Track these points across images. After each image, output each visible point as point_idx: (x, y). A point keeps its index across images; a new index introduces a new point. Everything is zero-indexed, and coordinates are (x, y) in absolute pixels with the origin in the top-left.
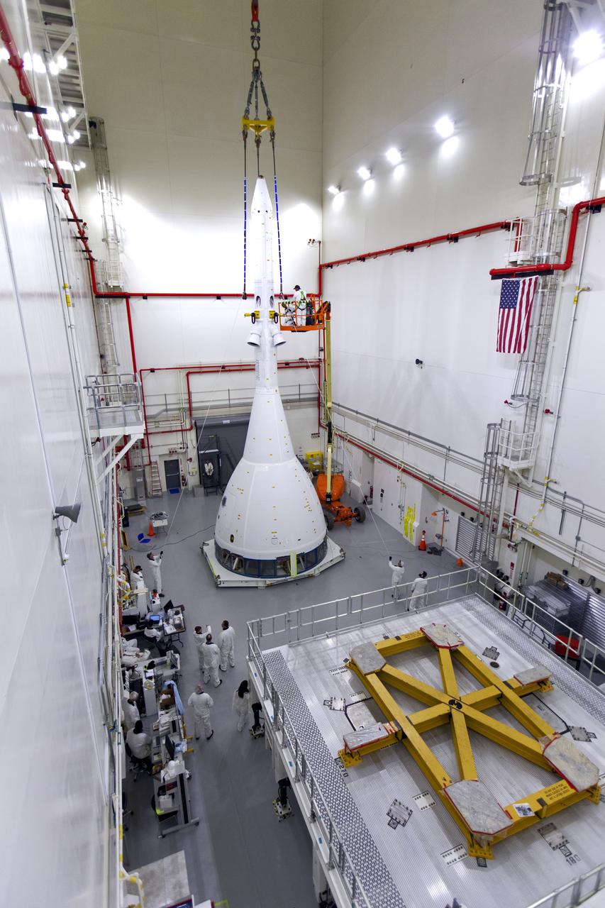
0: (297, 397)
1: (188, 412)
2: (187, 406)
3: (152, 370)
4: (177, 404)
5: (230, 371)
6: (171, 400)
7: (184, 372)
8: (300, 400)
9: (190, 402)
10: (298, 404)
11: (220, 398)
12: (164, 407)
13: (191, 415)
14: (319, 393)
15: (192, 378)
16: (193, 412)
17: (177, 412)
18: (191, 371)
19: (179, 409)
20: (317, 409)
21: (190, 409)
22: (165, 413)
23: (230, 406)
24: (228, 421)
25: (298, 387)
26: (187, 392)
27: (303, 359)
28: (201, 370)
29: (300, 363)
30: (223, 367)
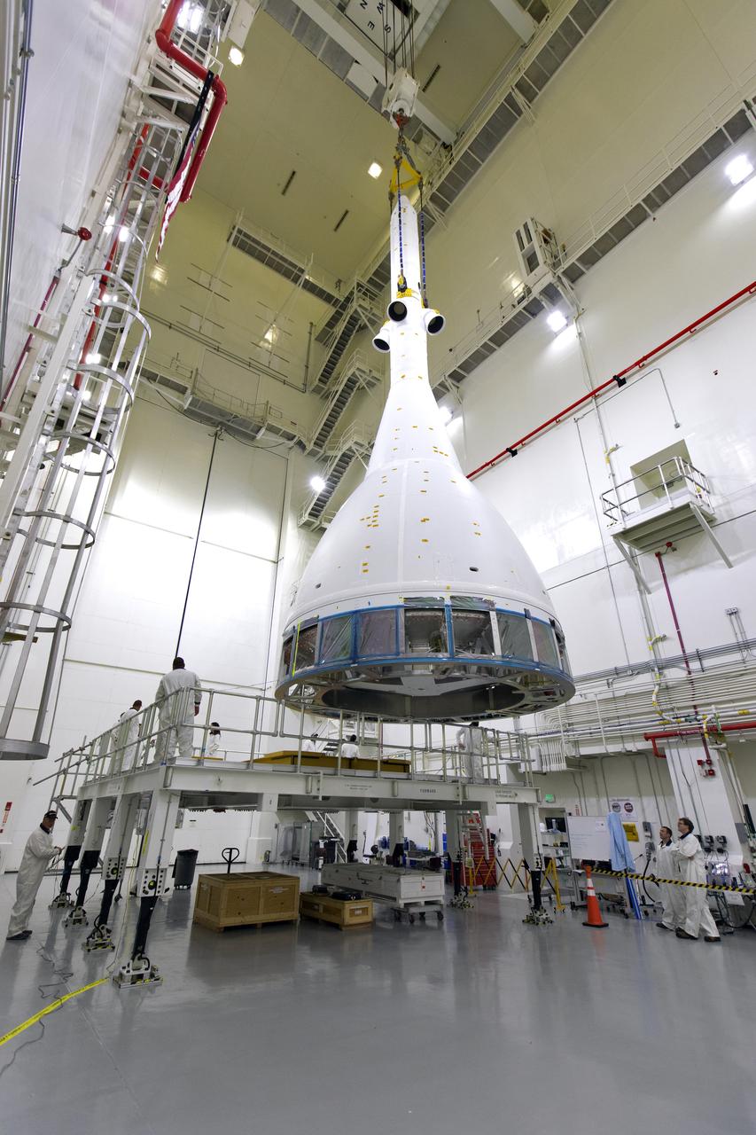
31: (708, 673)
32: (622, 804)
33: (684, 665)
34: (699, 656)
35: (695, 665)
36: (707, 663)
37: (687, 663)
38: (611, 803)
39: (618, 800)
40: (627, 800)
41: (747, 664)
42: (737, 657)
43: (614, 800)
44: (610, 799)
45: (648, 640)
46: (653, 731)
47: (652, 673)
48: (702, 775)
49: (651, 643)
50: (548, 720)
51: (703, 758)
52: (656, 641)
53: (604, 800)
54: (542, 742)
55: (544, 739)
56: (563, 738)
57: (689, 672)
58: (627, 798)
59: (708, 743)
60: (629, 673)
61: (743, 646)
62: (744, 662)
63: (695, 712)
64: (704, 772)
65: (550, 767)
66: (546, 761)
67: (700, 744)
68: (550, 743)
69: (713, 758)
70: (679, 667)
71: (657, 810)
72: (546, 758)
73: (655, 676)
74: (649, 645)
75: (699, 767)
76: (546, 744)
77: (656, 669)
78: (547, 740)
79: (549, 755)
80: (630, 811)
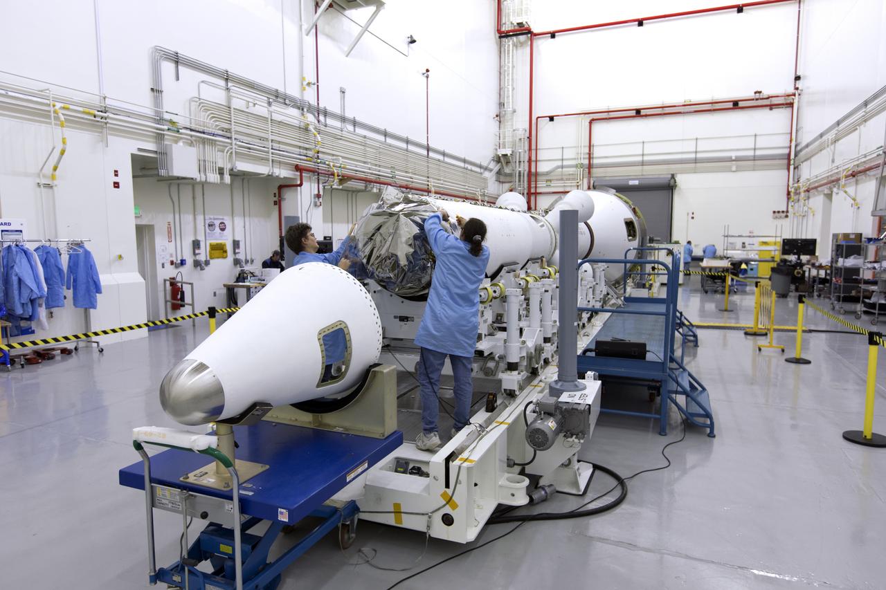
0: (751, 153)
1: (587, 170)
2: (586, 162)
3: (552, 119)
4: (575, 159)
5: (646, 116)
6: (569, 154)
7: (588, 118)
8: (755, 158)
9: (590, 158)
10: (751, 163)
11: (631, 152)
12: (559, 163)
13: (589, 173)
14: (790, 147)
15: (598, 128)
16: (594, 171)
17: (574, 169)
18: (596, 118)
19: (576, 166)
20: (786, 171)
21: (590, 166)
22: (560, 170)
23: (643, 164)
24: (636, 182)
25: (753, 138)
26: (588, 145)
27: (760, 92)
28: (609, 116)
29: (757, 99)
30: (638, 112)
31: (328, 129)
32: (217, 223)
34: (326, 113)
35: (322, 118)
36: (330, 121)
37: (318, 114)
38: (207, 222)
39: (214, 219)
40: (223, 219)
41: (343, 133)
42: (338, 124)
43: (210, 219)
44: (207, 217)
45: (303, 79)
46: (303, 164)
47: (301, 112)
48: (316, 205)
49: (305, 83)
50: (208, 116)
51: (316, 192)
52: (309, 84)
53: (200, 218)
54: (196, 141)
55: (201, 138)
56: (234, 146)
57: (319, 121)
58: (221, 217)
59: (320, 182)
60: (287, 102)
61: (343, 119)
62: (342, 131)
63: (318, 156)
64: (319, 204)
65: (205, 175)
66: (202, 167)
67: (317, 182)
68: (206, 146)
69: (321, 193)
70: (314, 115)
71: (243, 229)
72: (202, 163)
73: (303, 115)
74: (302, 84)
75: (317, 199)
76: (201, 146)
77: (305, 110)
78: (204, 141)
79: (205, 161)
80: (223, 230)
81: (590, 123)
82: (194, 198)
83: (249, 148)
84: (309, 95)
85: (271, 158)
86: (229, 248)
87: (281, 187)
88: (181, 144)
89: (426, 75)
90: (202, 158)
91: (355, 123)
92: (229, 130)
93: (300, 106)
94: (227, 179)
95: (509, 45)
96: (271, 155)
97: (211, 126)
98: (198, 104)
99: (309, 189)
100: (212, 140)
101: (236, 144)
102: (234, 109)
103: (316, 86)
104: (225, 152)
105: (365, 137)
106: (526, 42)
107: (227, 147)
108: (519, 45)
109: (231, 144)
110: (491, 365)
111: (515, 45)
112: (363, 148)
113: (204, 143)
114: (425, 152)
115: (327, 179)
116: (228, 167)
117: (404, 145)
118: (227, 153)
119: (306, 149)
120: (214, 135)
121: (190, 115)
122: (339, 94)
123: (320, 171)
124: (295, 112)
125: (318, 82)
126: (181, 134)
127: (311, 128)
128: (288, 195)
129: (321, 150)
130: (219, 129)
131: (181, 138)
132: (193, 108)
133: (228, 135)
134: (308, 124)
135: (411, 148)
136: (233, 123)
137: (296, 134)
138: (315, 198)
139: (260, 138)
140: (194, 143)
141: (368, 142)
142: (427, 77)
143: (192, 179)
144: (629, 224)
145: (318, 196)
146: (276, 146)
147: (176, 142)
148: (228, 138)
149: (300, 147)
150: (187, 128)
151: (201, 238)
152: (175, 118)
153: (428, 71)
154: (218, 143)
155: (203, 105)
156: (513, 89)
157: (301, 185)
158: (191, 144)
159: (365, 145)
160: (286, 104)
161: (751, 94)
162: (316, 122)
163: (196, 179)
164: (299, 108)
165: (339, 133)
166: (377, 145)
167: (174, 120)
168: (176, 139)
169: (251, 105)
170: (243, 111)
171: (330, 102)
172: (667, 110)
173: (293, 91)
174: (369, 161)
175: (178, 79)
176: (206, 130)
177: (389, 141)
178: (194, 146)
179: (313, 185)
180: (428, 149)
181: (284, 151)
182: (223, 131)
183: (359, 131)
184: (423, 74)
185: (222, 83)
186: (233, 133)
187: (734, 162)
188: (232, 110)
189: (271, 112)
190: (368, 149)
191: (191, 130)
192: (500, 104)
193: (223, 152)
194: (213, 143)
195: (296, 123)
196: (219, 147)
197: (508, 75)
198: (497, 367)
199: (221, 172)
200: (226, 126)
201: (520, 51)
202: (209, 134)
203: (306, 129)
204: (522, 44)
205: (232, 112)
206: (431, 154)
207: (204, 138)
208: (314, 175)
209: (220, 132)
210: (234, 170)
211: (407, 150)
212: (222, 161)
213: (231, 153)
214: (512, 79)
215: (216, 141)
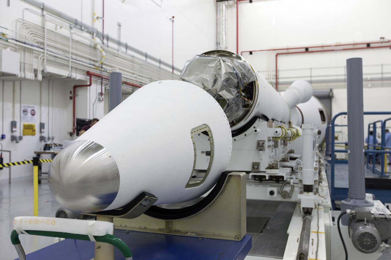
0: (380, 76)
1: (275, 86)
2: (274, 81)
3: (251, 53)
5: (312, 52)
7: (275, 53)
8: (382, 79)
9: (277, 78)
10: (380, 82)
11: (303, 75)
15: (281, 59)
16: (279, 86)
18: (280, 53)
21: (277, 83)
25: (380, 67)
26: (275, 69)
27: (383, 38)
28: (288, 52)
29: (382, 42)
30: (307, 49)
31: (109, 49)
32: (29, 110)
33: (102, 39)
34: (108, 39)
35: (105, 41)
36: (111, 44)
37: (103, 38)
38: (23, 109)
39: (28, 107)
40: (33, 107)
41: (119, 52)
42: (115, 46)
43: (25, 106)
44: (22, 105)
45: (94, 14)
46: (92, 71)
47: (92, 35)
48: (99, 100)
49: (95, 17)
50: (29, 32)
51: (100, 91)
52: (98, 18)
53: (17, 106)
54: (19, 49)
55: (22, 47)
56: (45, 55)
57: (103, 43)
58: (32, 106)
59: (103, 85)
60: (83, 28)
61: (119, 43)
62: (118, 51)
63: (102, 66)
64: (101, 99)
65: (24, 73)
66: (23, 67)
67: (101, 84)
68: (26, 53)
69: (103, 92)
70: (100, 39)
71: (48, 115)
72: (22, 65)
73: (93, 38)
74: (93, 18)
75: (100, 96)
76: (23, 53)
77: (95, 35)
78: (25, 50)
79: (24, 64)
80: (33, 115)
81: (276, 56)
82: (14, 91)
83: (56, 57)
84: (98, 26)
85: (70, 65)
86: (37, 128)
87: (75, 87)
88: (8, 49)
89: (172, 20)
90: (22, 61)
91: (127, 47)
92: (43, 44)
93: (91, 32)
94: (40, 77)
95: (223, 7)
96: (70, 63)
97: (30, 39)
98: (22, 23)
99: (95, 89)
100: (31, 49)
101: (47, 54)
102: (47, 29)
103: (101, 20)
104: (40, 58)
105: (133, 56)
106: (233, 5)
107: (40, 55)
108: (229, 6)
109: (44, 53)
110: (287, 189)
111: (226, 7)
112: (131, 63)
113: (25, 51)
114: (171, 70)
115: (107, 82)
116: (40, 69)
117: (157, 64)
118: (40, 59)
119: (94, 61)
120: (32, 45)
121: (16, 30)
122: (117, 27)
123: (103, 77)
124: (88, 35)
125: (103, 17)
126: (9, 42)
127: (99, 47)
128: (80, 92)
129: (104, 62)
130: (36, 42)
131: (9, 46)
132: (18, 26)
133: (42, 47)
134: (96, 44)
135: (162, 66)
136: (46, 39)
137: (88, 50)
138: (99, 95)
139: (64, 51)
140: (18, 50)
141: (135, 60)
142: (173, 21)
143: (15, 75)
144: (321, 112)
145: (101, 94)
146: (74, 57)
147: (5, 48)
148: (42, 48)
149: (90, 60)
150: (13, 39)
151: (17, 119)
152: (5, 31)
153: (173, 17)
154: (34, 52)
155: (25, 25)
156: (226, 34)
157: (90, 85)
158: (16, 50)
159: (133, 62)
160: (81, 29)
161: (377, 39)
162: (102, 43)
163: (18, 75)
164: (90, 33)
165: (116, 52)
166: (141, 62)
167: (4, 33)
168: (5, 46)
169: (58, 27)
170: (53, 32)
171: (111, 31)
172: (325, 49)
173: (87, 21)
174: (136, 72)
175: (9, 5)
176: (27, 42)
177: (149, 60)
178: (17, 52)
179: (98, 86)
180: (173, 68)
181: (79, 61)
182: (38, 43)
183: (130, 52)
184: (171, 19)
185: (40, 11)
186: (46, 46)
187: (369, 82)
188: (46, 30)
189: (72, 33)
190: (135, 65)
191: (16, 41)
192: (217, 43)
193: (37, 58)
194: (31, 51)
195: (88, 42)
196: (35, 55)
197: (222, 24)
198: (292, 190)
199: (36, 71)
200: (41, 40)
201: (230, 10)
202: (28, 44)
203: (95, 48)
204: (231, 6)
205: (46, 32)
206: (175, 72)
207: (25, 47)
208: (99, 79)
209: (36, 45)
210: (45, 71)
211: (160, 68)
212: (36, 64)
213: (43, 59)
214: (225, 28)
215: (33, 50)
